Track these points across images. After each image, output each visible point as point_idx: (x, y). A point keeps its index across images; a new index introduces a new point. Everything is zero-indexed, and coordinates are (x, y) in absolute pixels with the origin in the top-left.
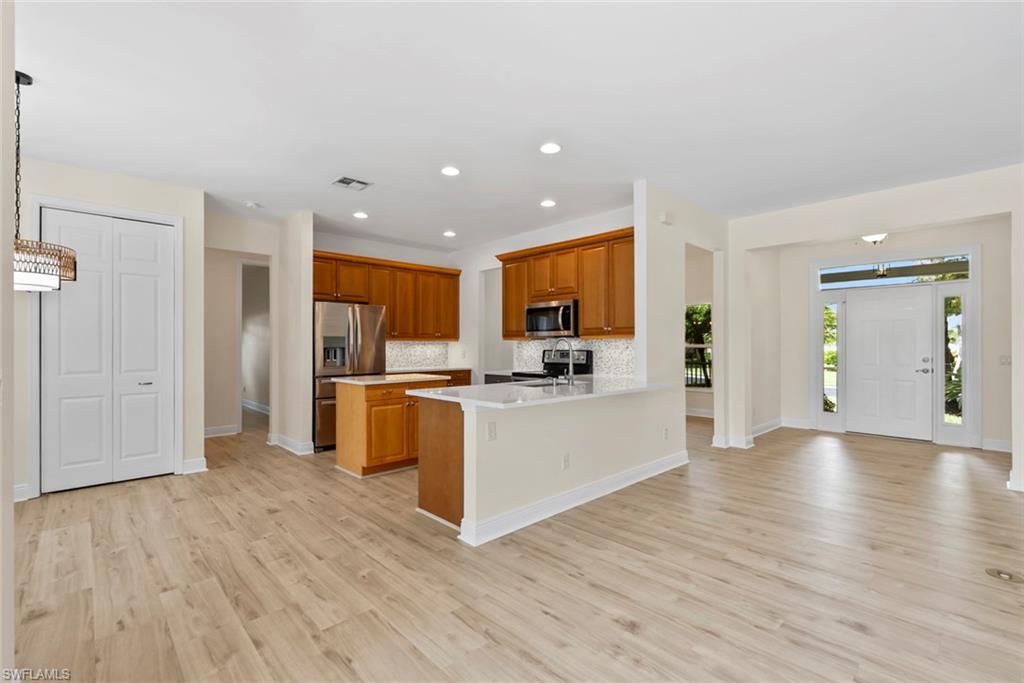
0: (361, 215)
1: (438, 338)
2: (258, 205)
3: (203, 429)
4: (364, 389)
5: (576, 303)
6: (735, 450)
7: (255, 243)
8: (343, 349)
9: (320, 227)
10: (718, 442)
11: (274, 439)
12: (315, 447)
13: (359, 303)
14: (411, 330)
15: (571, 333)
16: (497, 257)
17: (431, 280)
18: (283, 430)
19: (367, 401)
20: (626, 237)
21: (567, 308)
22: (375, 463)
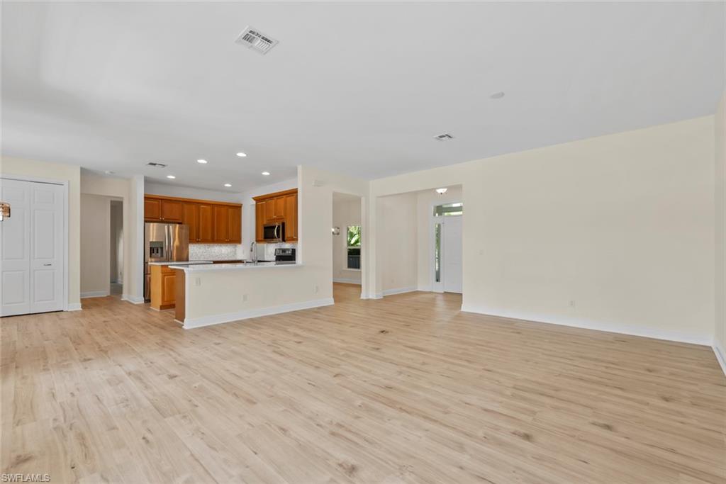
0: (171, 177)
1: (227, 242)
2: (111, 172)
3: (79, 293)
4: (160, 267)
5: (283, 224)
6: (372, 300)
7: (114, 190)
8: (162, 248)
9: (148, 182)
10: (363, 296)
11: (125, 297)
12: (145, 300)
13: (179, 223)
14: (209, 238)
15: (281, 239)
16: (253, 198)
17: (223, 210)
18: (129, 292)
19: (162, 273)
20: (294, 193)
21: (279, 227)
22: (165, 303)
